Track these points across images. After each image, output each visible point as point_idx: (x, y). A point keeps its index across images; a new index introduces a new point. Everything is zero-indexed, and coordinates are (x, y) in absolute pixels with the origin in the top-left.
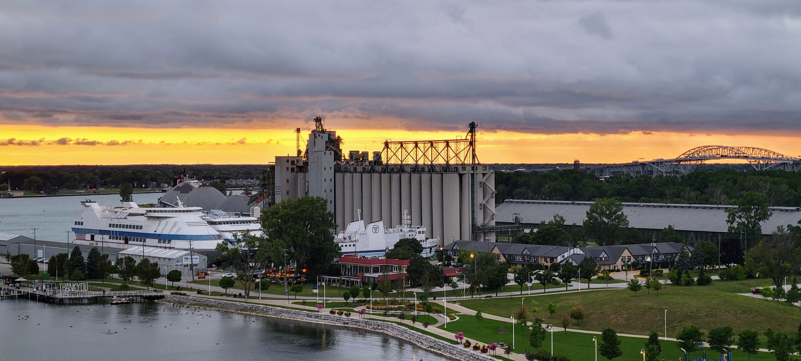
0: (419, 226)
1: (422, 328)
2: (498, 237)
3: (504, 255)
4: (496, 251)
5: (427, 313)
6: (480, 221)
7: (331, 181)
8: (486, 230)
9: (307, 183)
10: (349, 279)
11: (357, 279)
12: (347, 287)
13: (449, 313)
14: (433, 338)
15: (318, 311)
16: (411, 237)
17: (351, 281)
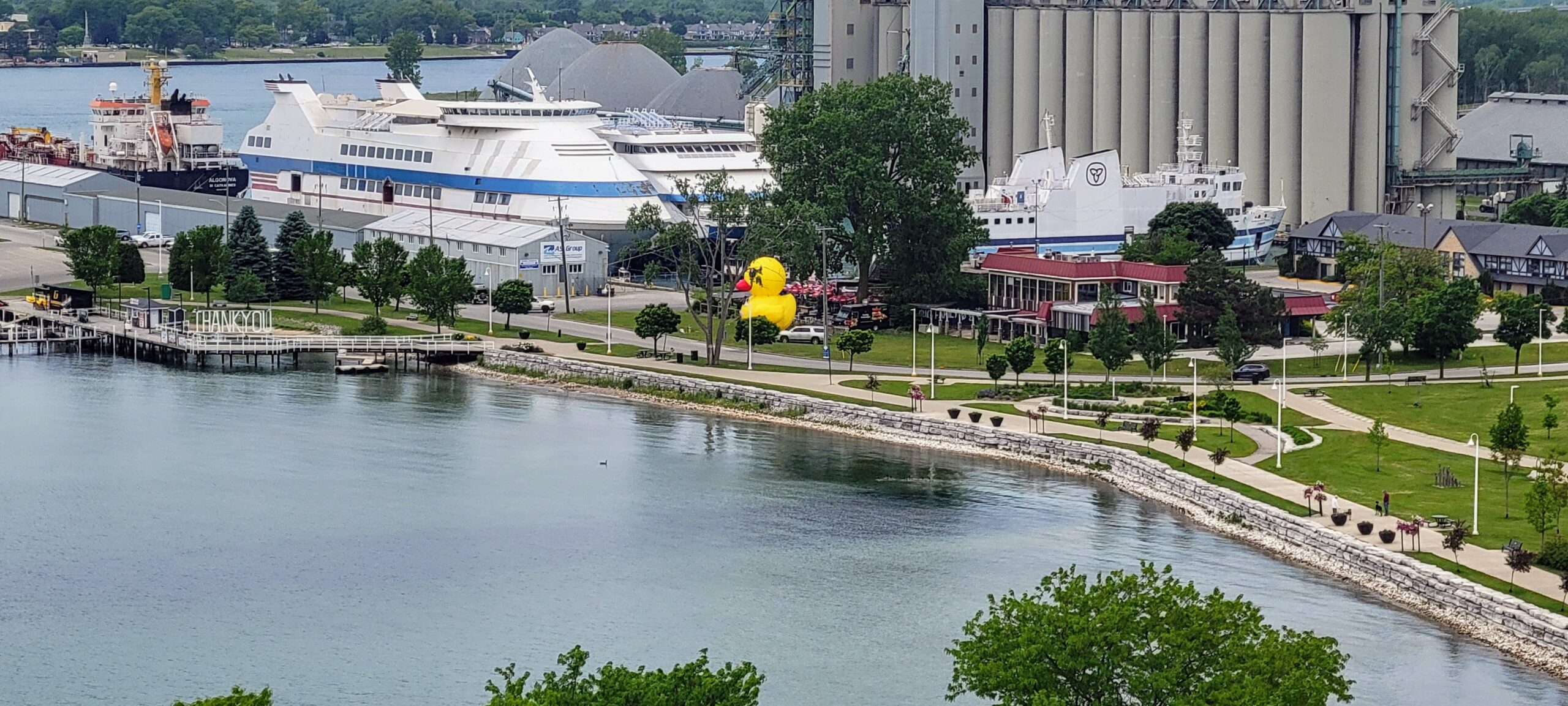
0: (1224, 168)
1: (1210, 465)
2: (1463, 202)
3: (1474, 257)
4: (1452, 245)
5: (1226, 424)
6: (1409, 158)
7: (975, 31)
8: (1427, 182)
9: (905, 35)
10: (1010, 319)
11: (1034, 318)
12: (1003, 342)
13: (1294, 424)
14: (1237, 495)
15: (912, 410)
16: (1201, 200)
17: (1014, 323)
